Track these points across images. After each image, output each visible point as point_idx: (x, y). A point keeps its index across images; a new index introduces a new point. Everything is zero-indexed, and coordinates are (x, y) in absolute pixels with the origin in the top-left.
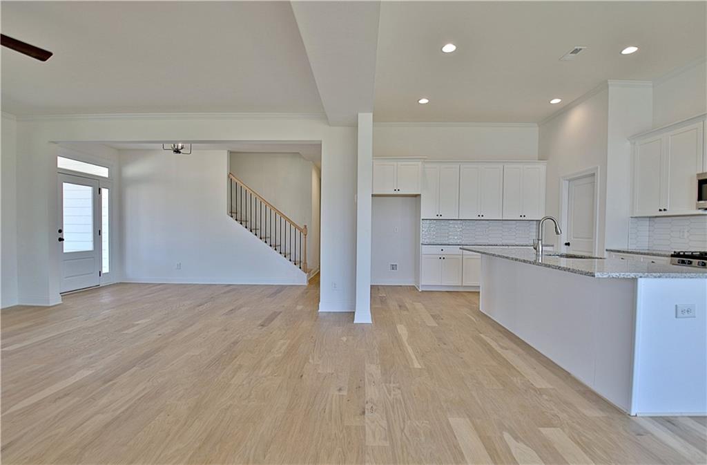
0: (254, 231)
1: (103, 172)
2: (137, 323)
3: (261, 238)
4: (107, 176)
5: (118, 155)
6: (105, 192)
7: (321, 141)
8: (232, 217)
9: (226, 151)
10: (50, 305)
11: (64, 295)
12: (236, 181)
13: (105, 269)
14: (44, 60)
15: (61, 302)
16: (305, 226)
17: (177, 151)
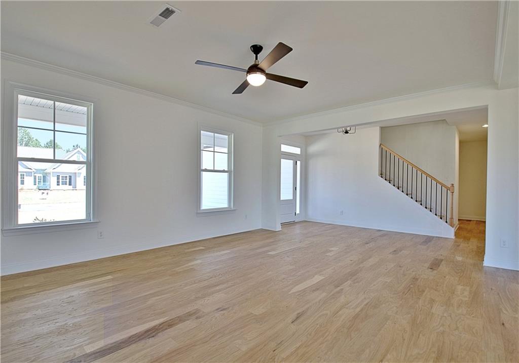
0: (401, 189)
1: (297, 151)
2: (332, 249)
3: (407, 195)
4: (299, 153)
5: (306, 139)
6: (299, 163)
7: (487, 105)
8: (382, 177)
9: (379, 127)
10: (277, 230)
11: (283, 224)
12: (387, 149)
13: (298, 212)
14: (301, 87)
15: (281, 229)
16: (453, 184)
17: (347, 132)
